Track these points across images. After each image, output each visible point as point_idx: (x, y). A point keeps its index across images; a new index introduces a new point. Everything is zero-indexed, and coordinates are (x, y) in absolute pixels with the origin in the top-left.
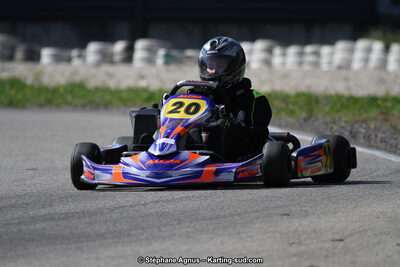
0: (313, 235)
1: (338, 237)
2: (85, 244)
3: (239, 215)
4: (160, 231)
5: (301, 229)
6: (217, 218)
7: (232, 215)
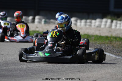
0: (87, 78)
1: (95, 79)
4: (40, 75)
5: (83, 76)
7: (63, 71)
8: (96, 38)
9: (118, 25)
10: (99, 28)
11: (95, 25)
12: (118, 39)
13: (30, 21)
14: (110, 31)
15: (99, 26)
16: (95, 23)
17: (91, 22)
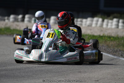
0: (89, 79)
1: (97, 80)
2: (19, 79)
4: (41, 76)
5: (85, 77)
6: (58, 72)
7: (63, 72)
8: (90, 38)
9: (109, 24)
10: (90, 28)
11: (85, 24)
12: (112, 38)
13: (19, 20)
14: (102, 31)
15: (90, 25)
16: (86, 22)
17: (82, 21)
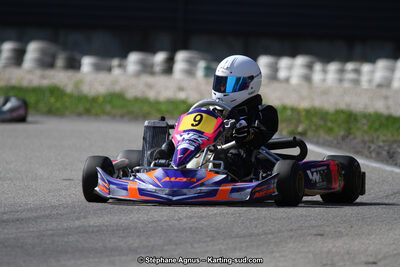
0: (346, 257)
1: (371, 260)
2: (117, 258)
3: (272, 233)
5: (334, 250)
7: (266, 234)
